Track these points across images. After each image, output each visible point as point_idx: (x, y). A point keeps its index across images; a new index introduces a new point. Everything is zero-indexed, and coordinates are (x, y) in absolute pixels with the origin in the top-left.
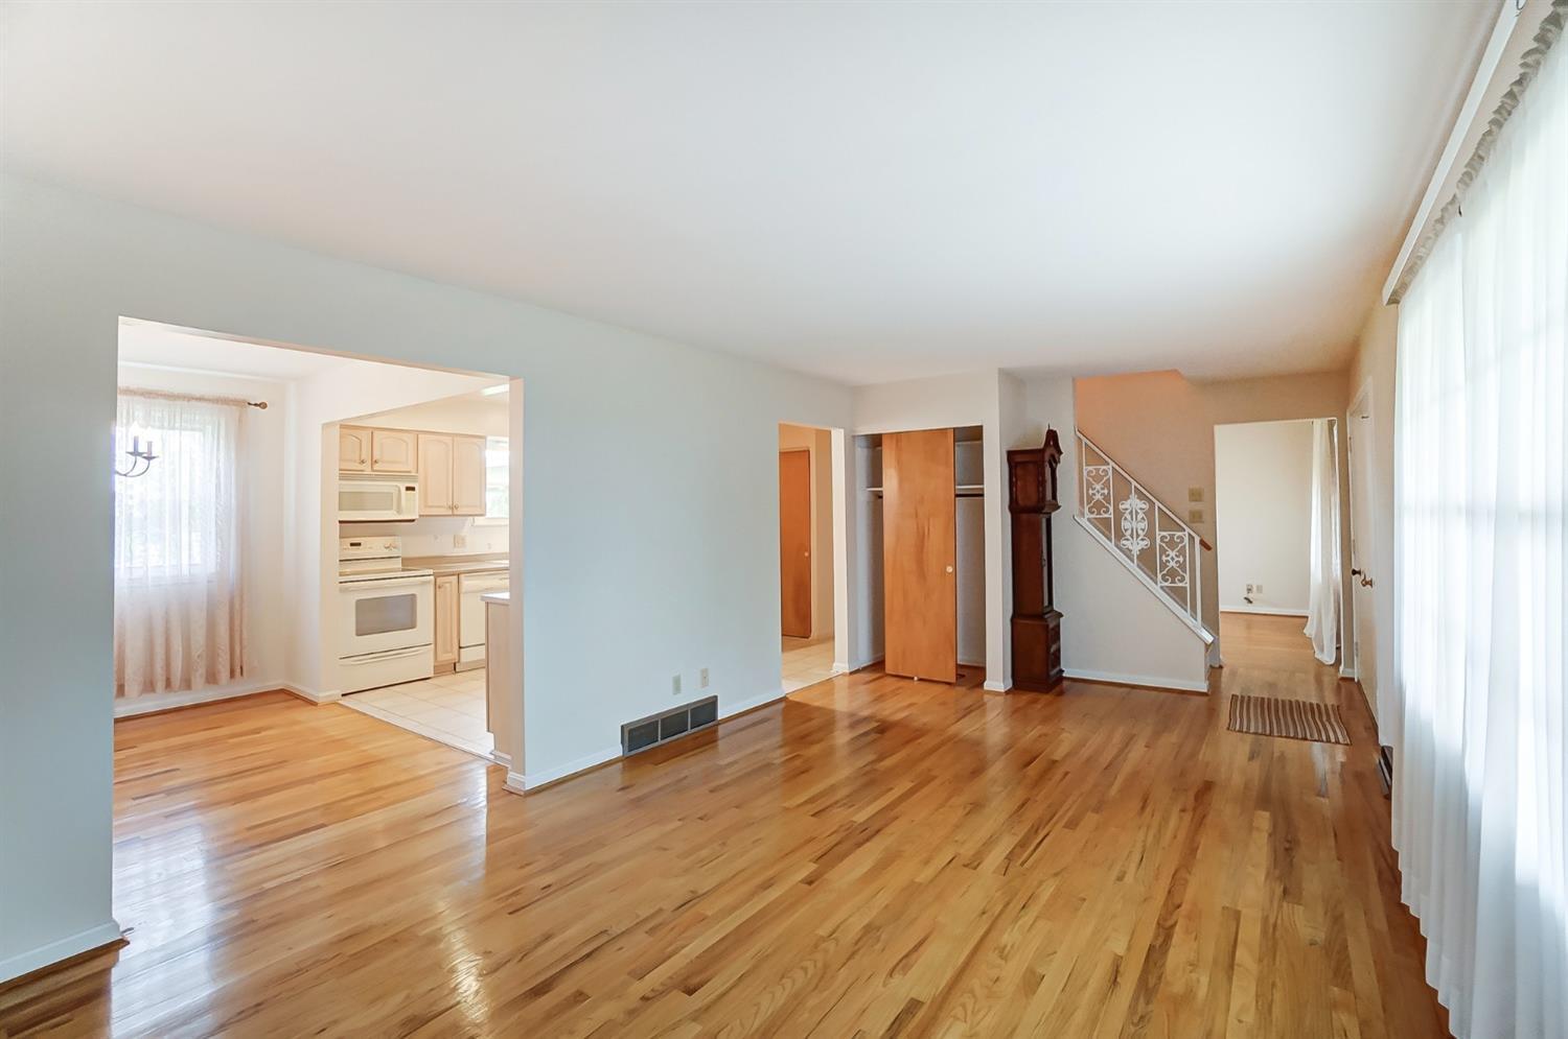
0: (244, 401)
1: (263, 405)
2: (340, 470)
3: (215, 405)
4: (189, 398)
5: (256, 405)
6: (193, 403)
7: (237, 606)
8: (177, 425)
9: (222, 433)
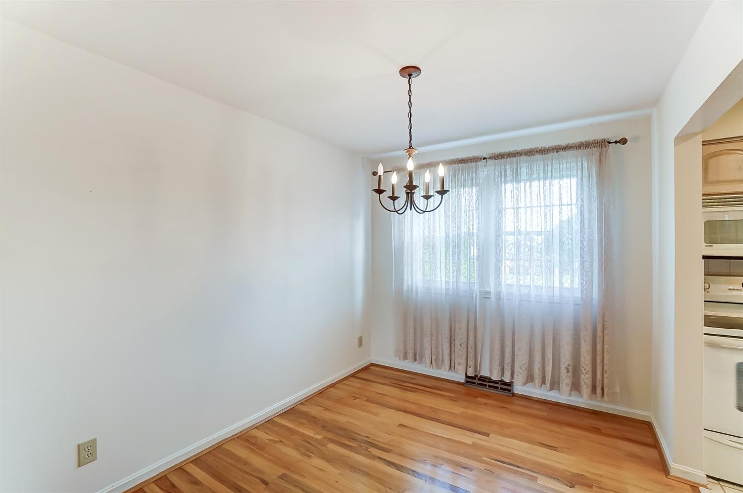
0: (604, 141)
1: (624, 141)
2: (704, 195)
3: (579, 151)
4: (557, 149)
5: (616, 142)
6: (561, 153)
7: (599, 333)
8: (549, 174)
9: (585, 173)
